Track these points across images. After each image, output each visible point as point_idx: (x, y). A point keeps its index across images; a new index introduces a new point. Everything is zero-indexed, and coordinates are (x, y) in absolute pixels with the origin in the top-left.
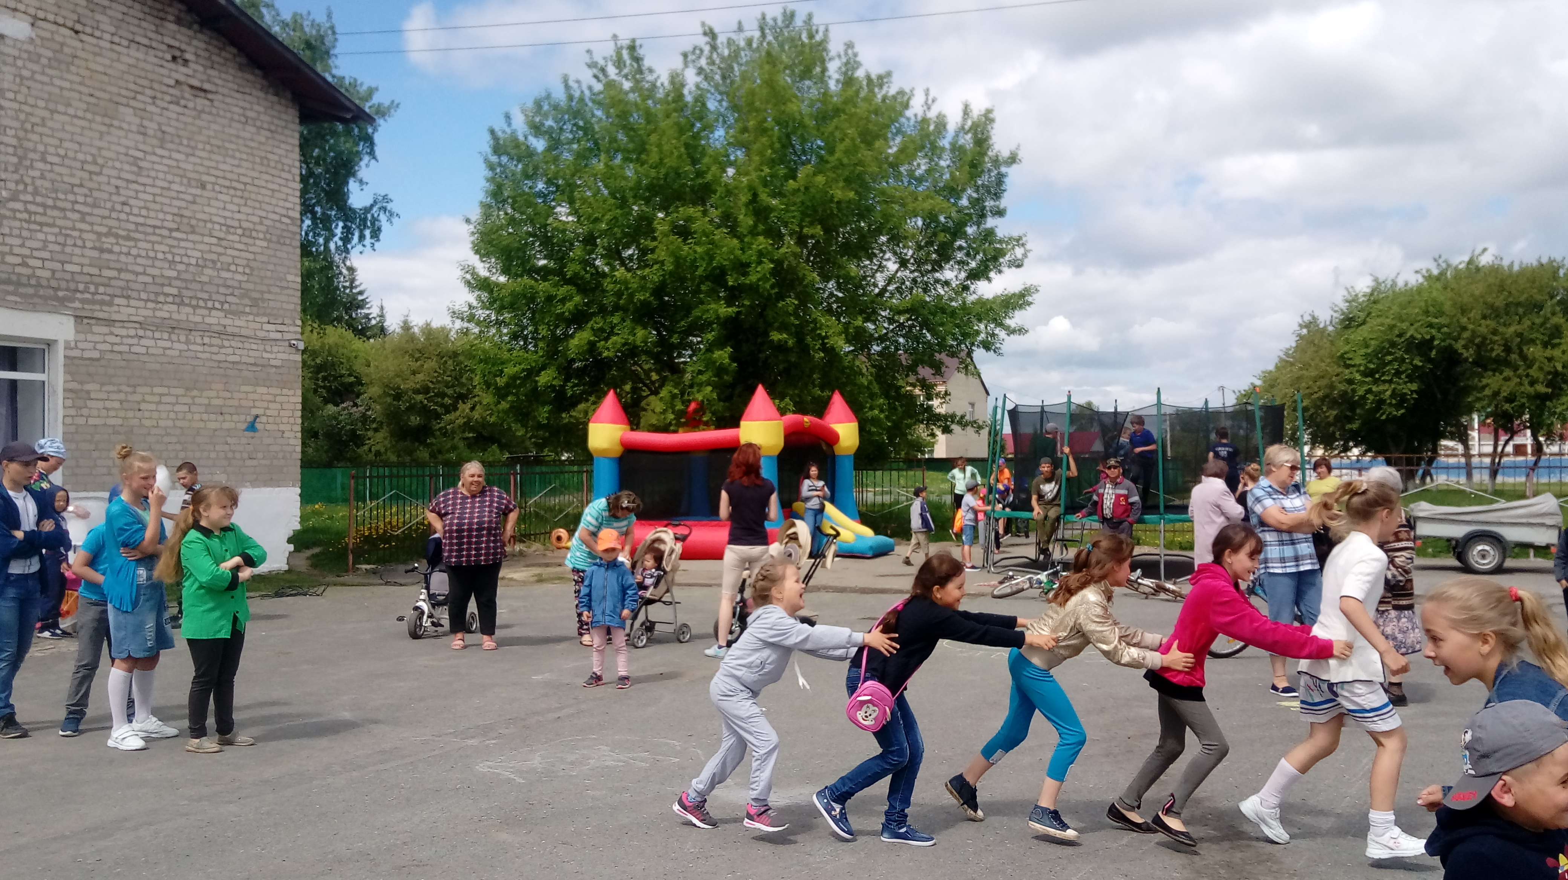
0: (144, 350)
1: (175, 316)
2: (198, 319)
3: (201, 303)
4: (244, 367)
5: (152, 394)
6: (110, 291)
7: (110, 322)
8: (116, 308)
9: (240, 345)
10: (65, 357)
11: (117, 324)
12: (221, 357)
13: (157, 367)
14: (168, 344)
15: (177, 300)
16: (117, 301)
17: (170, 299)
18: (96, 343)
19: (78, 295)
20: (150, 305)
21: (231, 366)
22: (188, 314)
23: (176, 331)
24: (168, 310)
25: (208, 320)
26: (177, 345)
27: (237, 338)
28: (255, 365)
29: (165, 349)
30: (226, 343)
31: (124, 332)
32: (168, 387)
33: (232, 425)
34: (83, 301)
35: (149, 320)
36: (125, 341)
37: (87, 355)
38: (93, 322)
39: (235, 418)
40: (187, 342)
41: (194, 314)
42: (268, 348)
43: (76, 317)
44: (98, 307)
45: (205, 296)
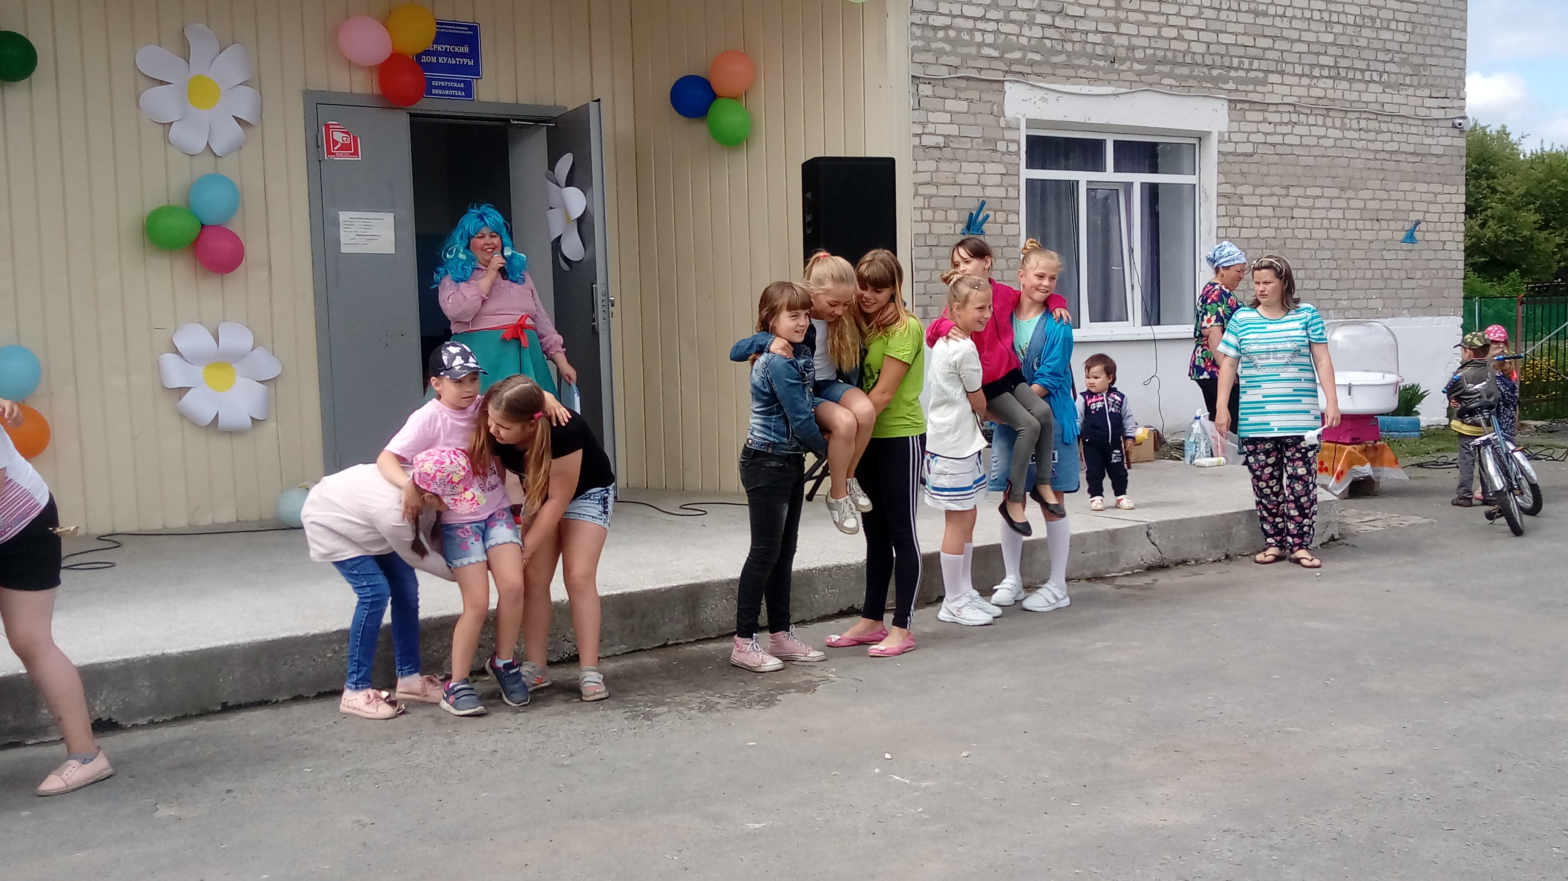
0: (1296, 140)
1: (1330, 94)
2: (1354, 96)
3: (1358, 76)
4: (1402, 157)
5: (1306, 197)
6: (1264, 65)
7: (1264, 106)
8: (1269, 88)
9: (1398, 128)
10: (1219, 152)
11: (1272, 108)
12: (1378, 146)
13: (1310, 161)
14: (1321, 131)
15: (1333, 73)
16: (1273, 78)
17: (1325, 73)
18: (1250, 133)
19: (1233, 74)
20: (1305, 81)
21: (1387, 157)
22: (1343, 90)
23: (1332, 113)
24: (1323, 87)
25: (1365, 97)
26: (1332, 133)
27: (1396, 120)
28: (1414, 154)
29: (1319, 137)
30: (1384, 127)
31: (1276, 118)
32: (1322, 187)
33: (1387, 235)
34: (1238, 81)
35: (1303, 100)
36: (1280, 129)
37: (1241, 149)
38: (1246, 106)
39: (1393, 225)
40: (1343, 128)
41: (1350, 90)
42: (1430, 131)
43: (1230, 101)
44: (1251, 87)
45: (1362, 65)
